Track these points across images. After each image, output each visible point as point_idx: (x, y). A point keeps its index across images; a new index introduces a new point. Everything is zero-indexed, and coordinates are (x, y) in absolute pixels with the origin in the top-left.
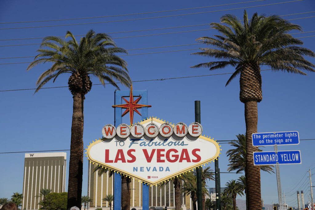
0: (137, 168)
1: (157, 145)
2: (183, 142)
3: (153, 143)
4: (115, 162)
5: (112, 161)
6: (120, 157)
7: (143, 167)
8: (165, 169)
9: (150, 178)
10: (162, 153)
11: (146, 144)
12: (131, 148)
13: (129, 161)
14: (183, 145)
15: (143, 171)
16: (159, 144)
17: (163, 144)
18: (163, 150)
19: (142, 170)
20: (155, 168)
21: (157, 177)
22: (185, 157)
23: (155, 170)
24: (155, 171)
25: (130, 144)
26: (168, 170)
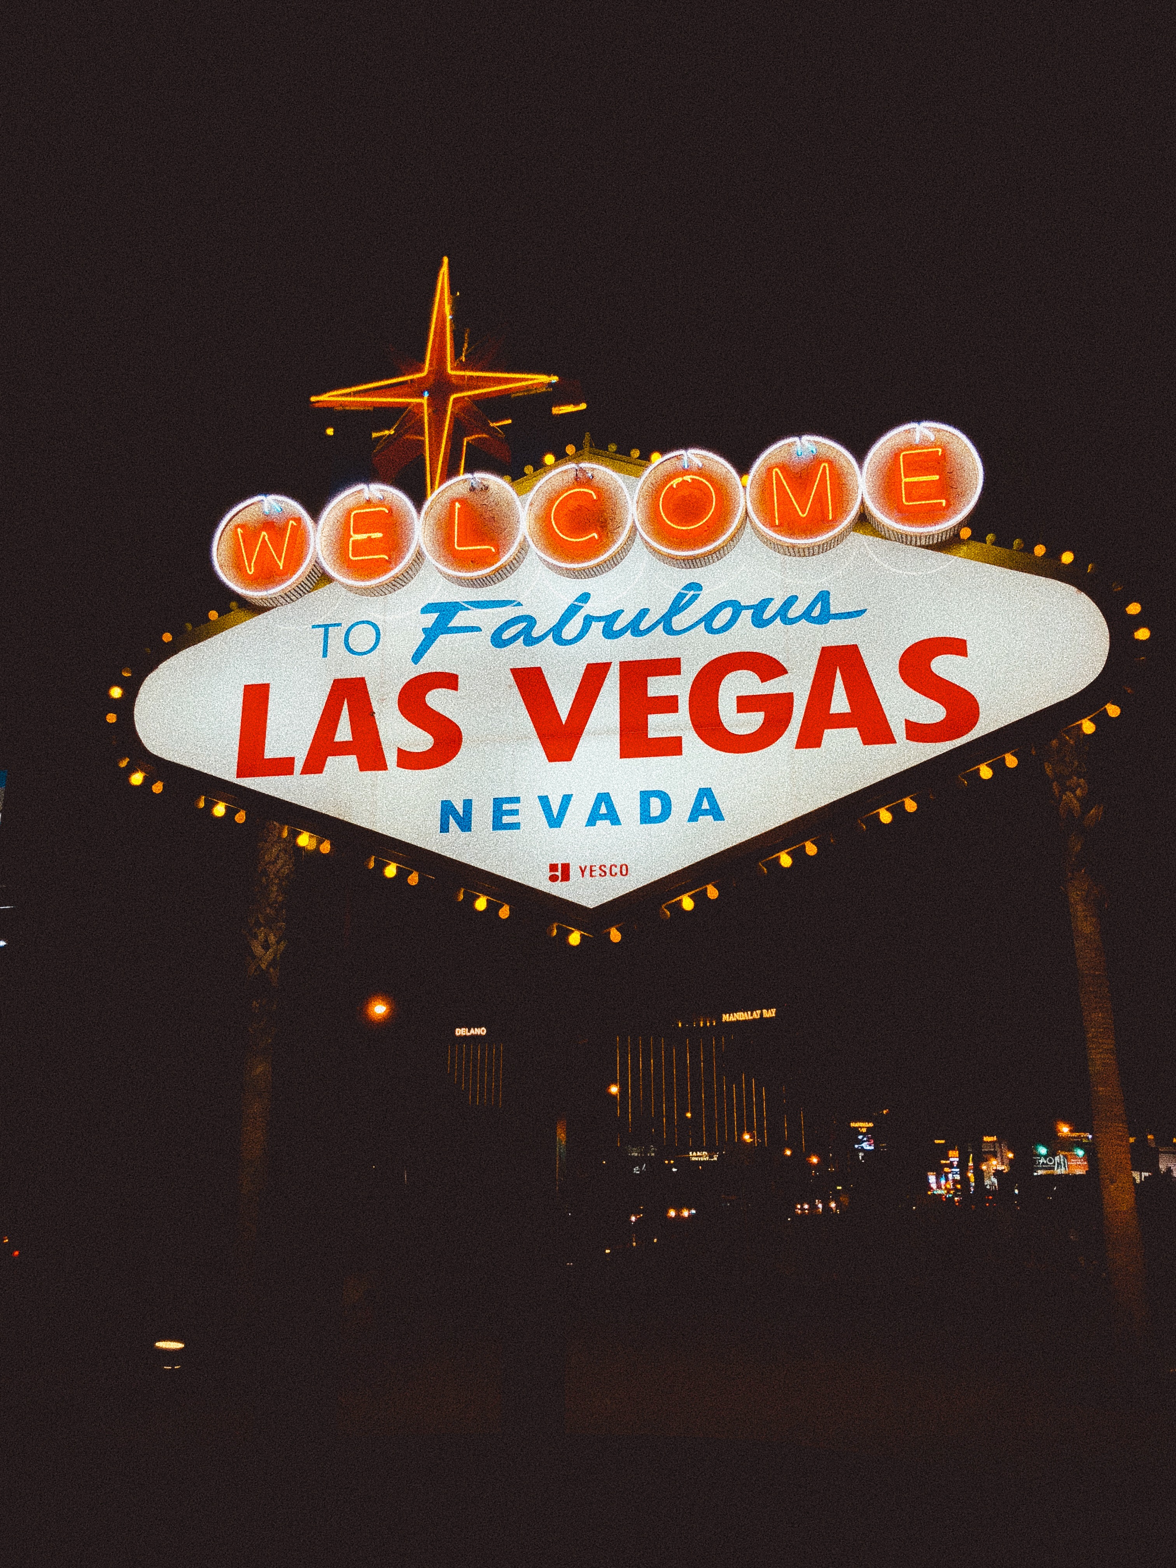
0: (468, 804)
1: (622, 632)
2: (823, 597)
3: (589, 620)
4: (305, 771)
5: (284, 766)
6: (344, 732)
7: (517, 800)
8: (682, 806)
9: (566, 877)
10: (657, 687)
11: (536, 633)
12: (431, 664)
13: (407, 760)
14: (825, 617)
15: (515, 826)
16: (634, 628)
17: (666, 621)
18: (671, 666)
19: (506, 819)
20: (604, 798)
21: (624, 870)
22: (840, 703)
23: (604, 817)
24: (603, 825)
25: (423, 636)
26: (706, 812)
